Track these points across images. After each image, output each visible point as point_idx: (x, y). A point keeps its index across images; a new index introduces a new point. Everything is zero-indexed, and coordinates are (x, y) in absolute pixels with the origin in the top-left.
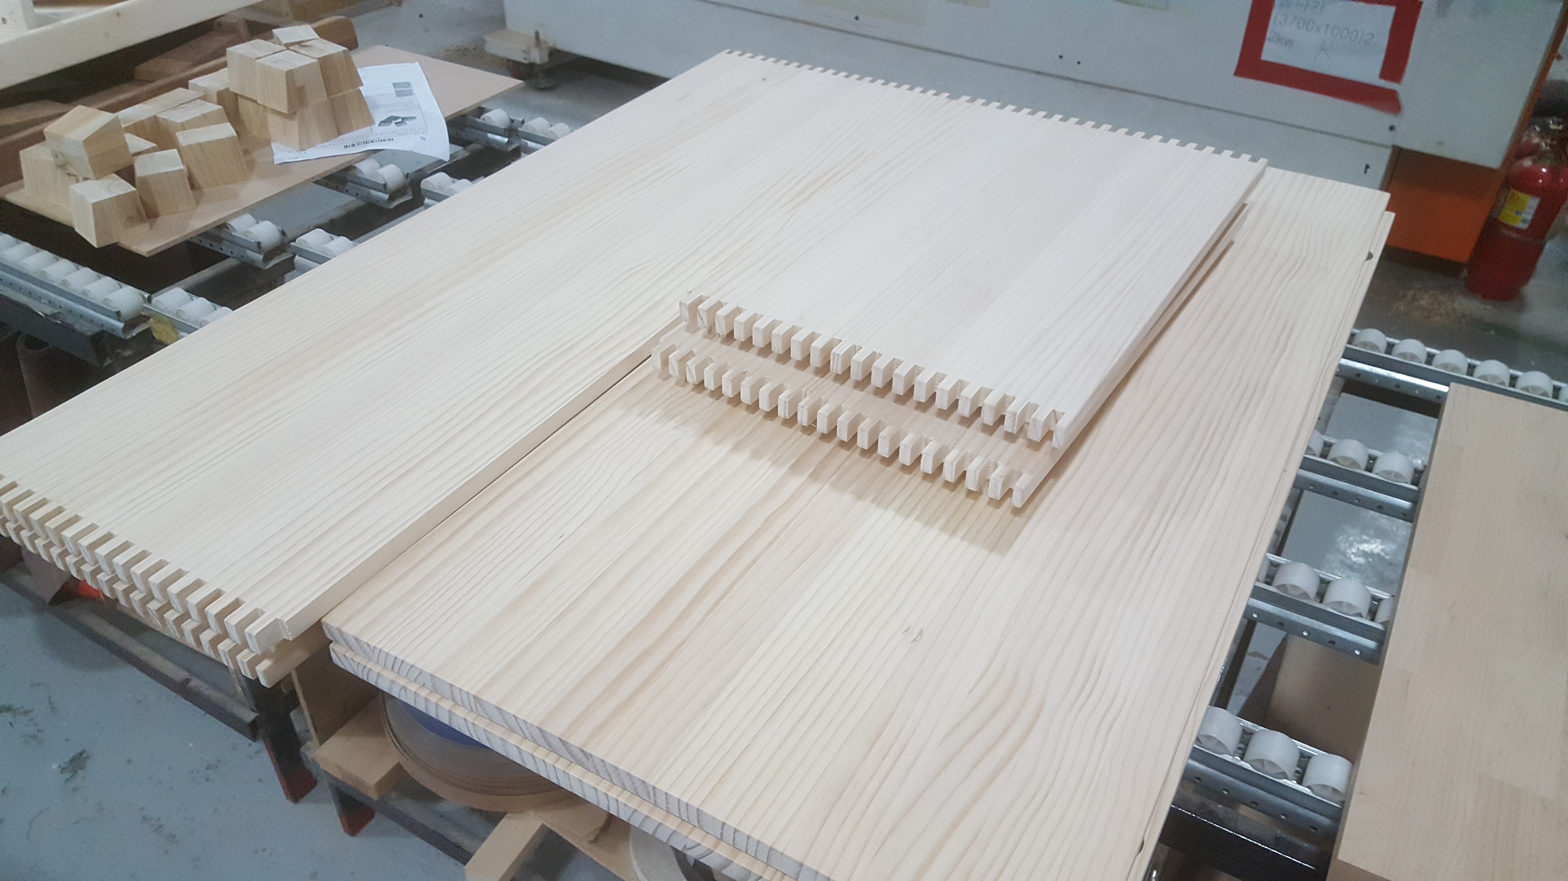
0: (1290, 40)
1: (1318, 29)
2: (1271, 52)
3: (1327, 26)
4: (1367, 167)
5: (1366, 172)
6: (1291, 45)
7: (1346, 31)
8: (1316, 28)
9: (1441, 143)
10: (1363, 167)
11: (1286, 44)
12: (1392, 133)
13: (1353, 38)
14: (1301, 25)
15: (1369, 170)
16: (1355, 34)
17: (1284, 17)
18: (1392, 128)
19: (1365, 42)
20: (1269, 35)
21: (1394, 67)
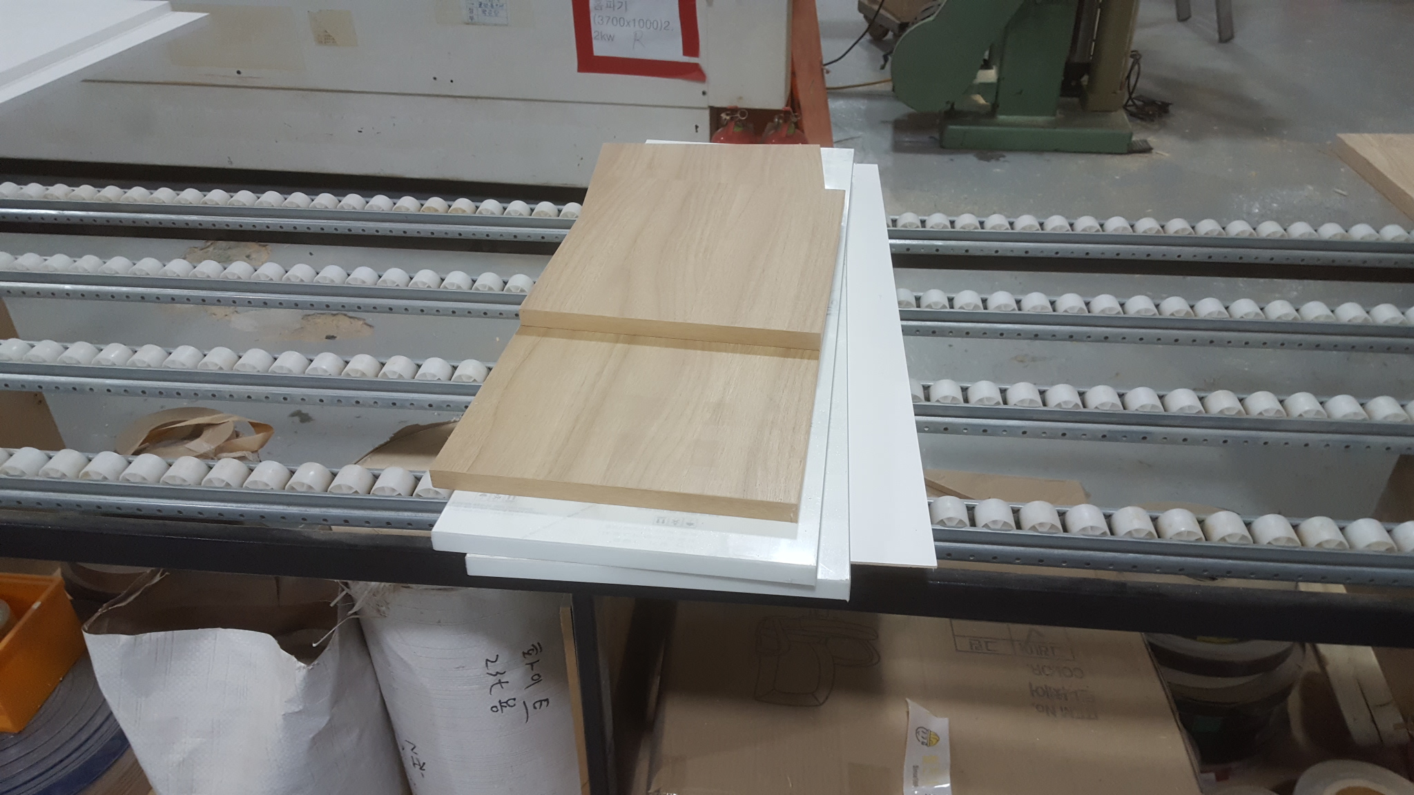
0: (610, 36)
1: (628, 23)
2: (600, 49)
3: (634, 20)
4: (697, 127)
5: (697, 131)
6: (612, 40)
7: (648, 23)
8: (626, 23)
9: (741, 98)
10: (694, 128)
11: (609, 40)
12: (706, 97)
13: (655, 27)
14: (615, 23)
15: (698, 129)
16: (655, 23)
17: (601, 18)
18: (704, 93)
19: (665, 29)
20: (594, 35)
21: (691, 43)
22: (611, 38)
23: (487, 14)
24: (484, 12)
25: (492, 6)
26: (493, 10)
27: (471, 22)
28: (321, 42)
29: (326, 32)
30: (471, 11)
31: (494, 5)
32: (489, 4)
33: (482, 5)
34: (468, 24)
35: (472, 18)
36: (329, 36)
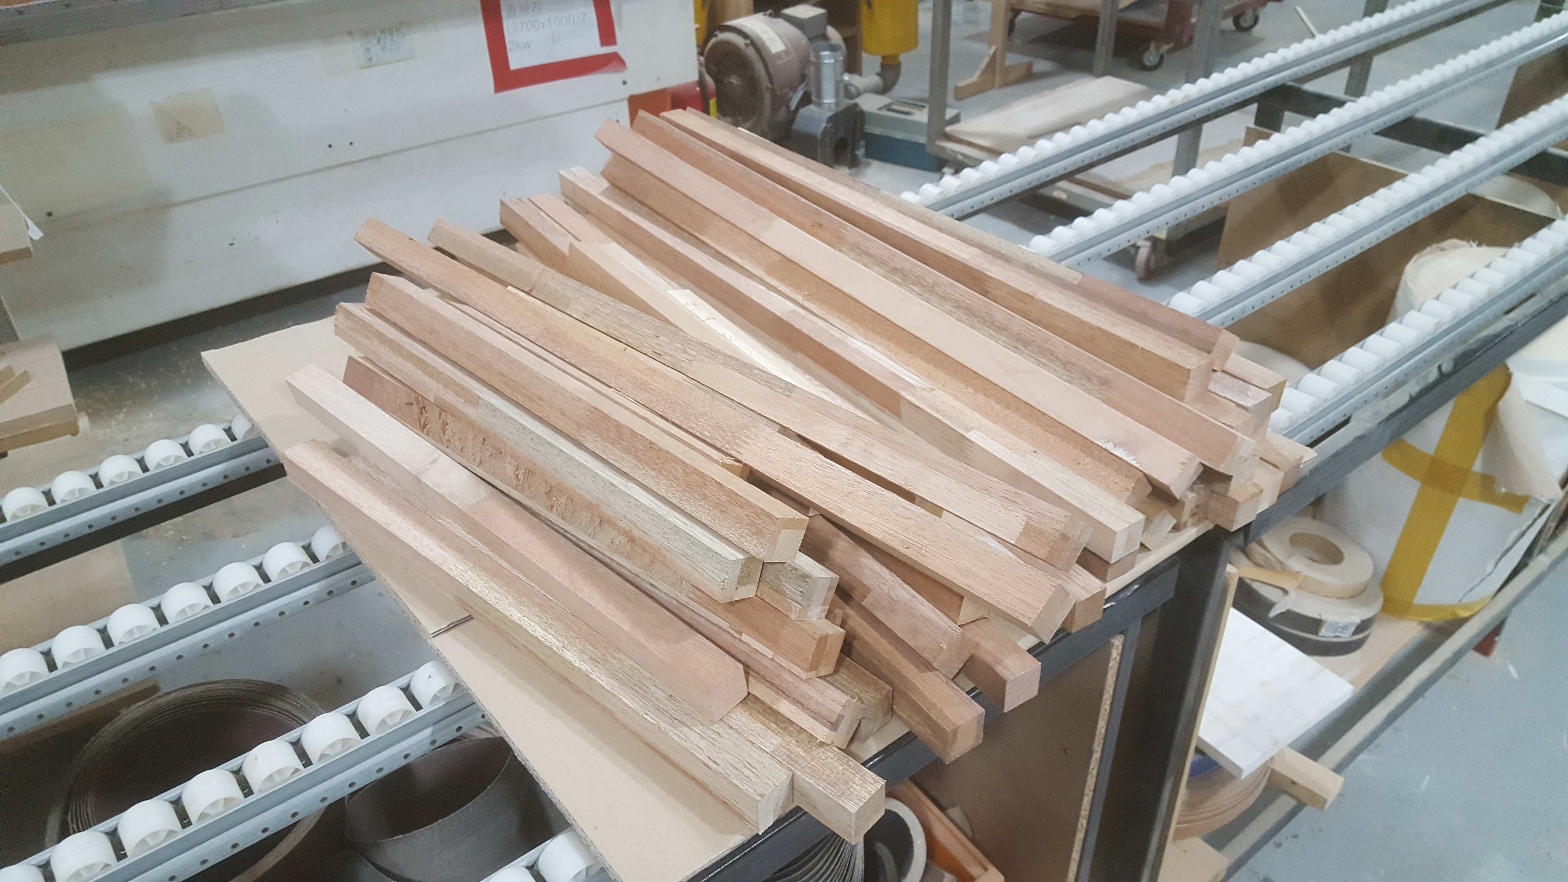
0: (527, 43)
1: (543, 25)
2: (517, 61)
3: (549, 19)
6: (529, 47)
7: (564, 19)
8: (541, 26)
9: (659, 79)
11: (525, 47)
12: (627, 86)
14: (529, 27)
16: (571, 18)
17: (514, 25)
18: (625, 83)
20: (508, 46)
21: (607, 34)
22: (528, 45)
23: (388, 50)
24: (384, 49)
25: (393, 39)
27: (370, 63)
28: (172, 139)
29: (179, 123)
30: (368, 50)
31: (395, 37)
32: (389, 37)
33: (381, 41)
34: (365, 68)
35: (370, 59)
36: (183, 128)
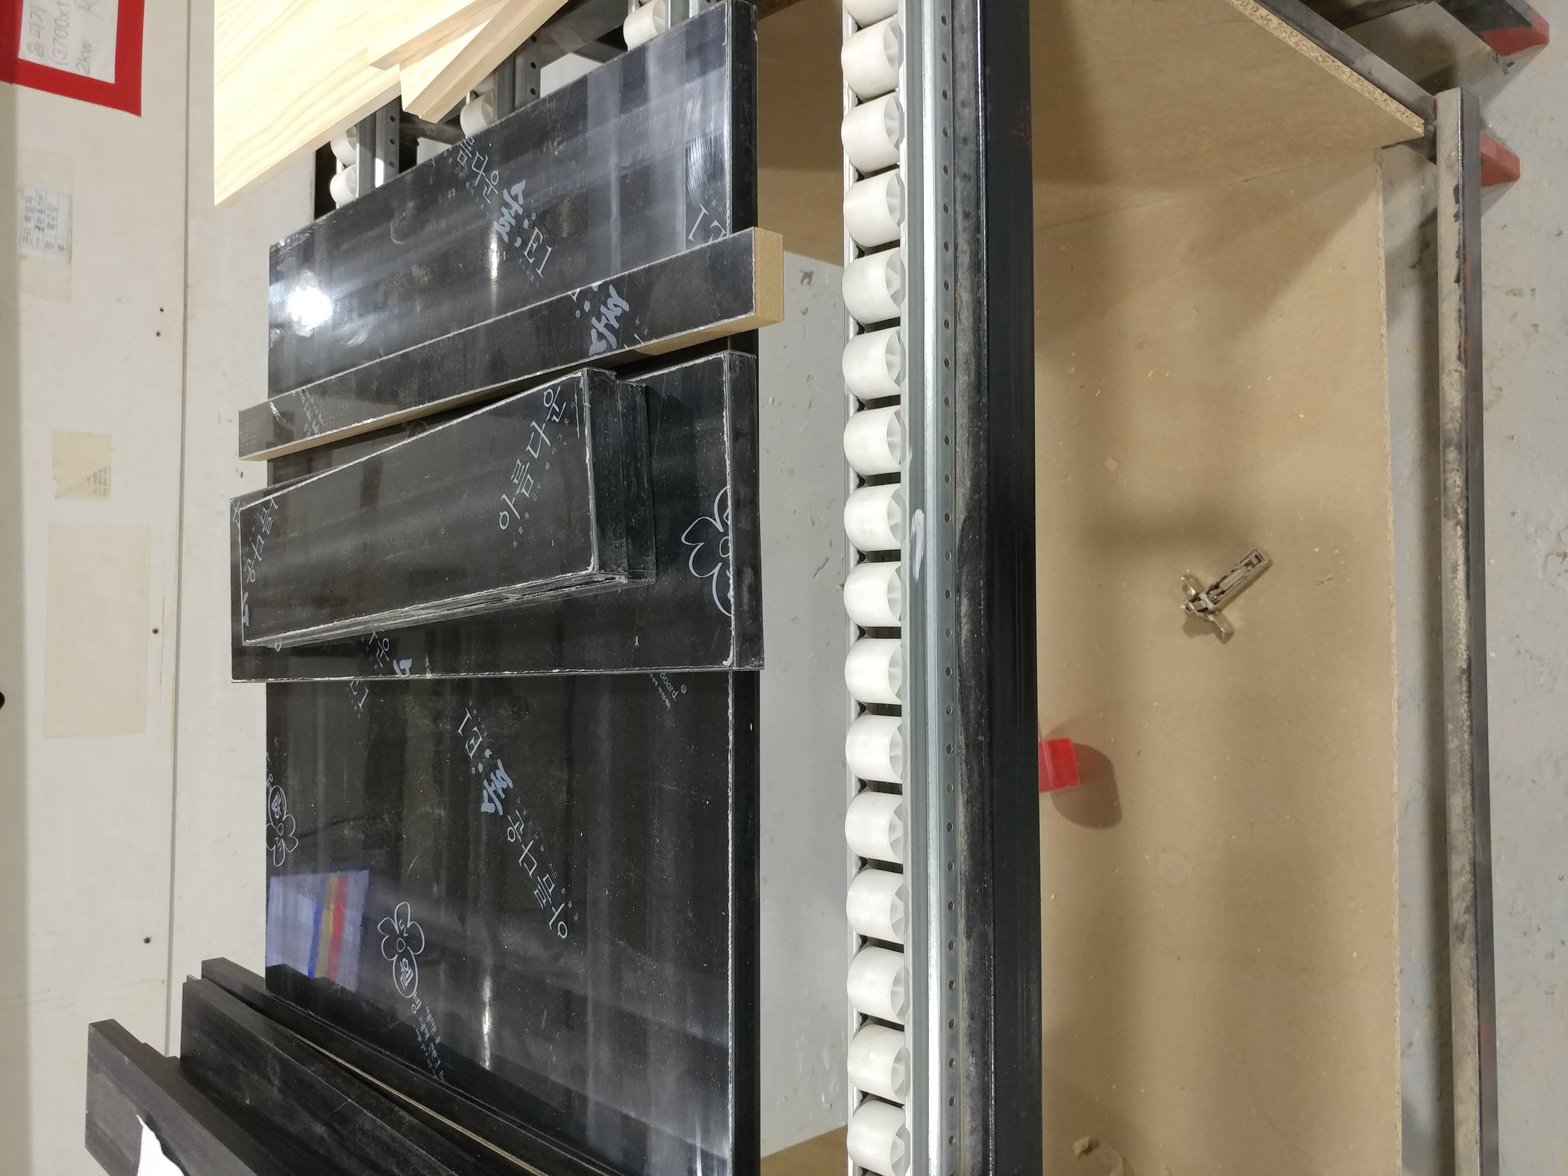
0: (84, 47)
1: (65, 14)
2: (104, 70)
6: (90, 46)
8: (63, 17)
11: (88, 51)
14: (63, 34)
17: (55, 53)
20: (81, 72)
22: (87, 47)
23: (55, 223)
24: (51, 227)
25: (41, 211)
26: (47, 212)
27: (66, 250)
28: (106, 492)
29: (89, 478)
30: (48, 245)
31: (38, 207)
32: (38, 215)
33: (42, 226)
34: (70, 258)
35: (61, 248)
36: (95, 475)
